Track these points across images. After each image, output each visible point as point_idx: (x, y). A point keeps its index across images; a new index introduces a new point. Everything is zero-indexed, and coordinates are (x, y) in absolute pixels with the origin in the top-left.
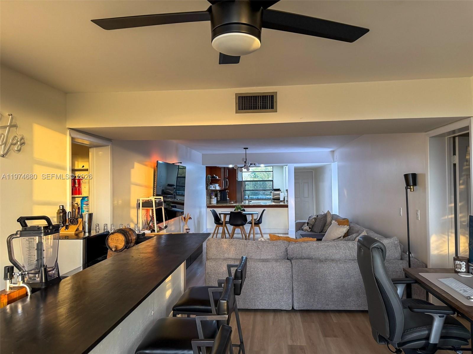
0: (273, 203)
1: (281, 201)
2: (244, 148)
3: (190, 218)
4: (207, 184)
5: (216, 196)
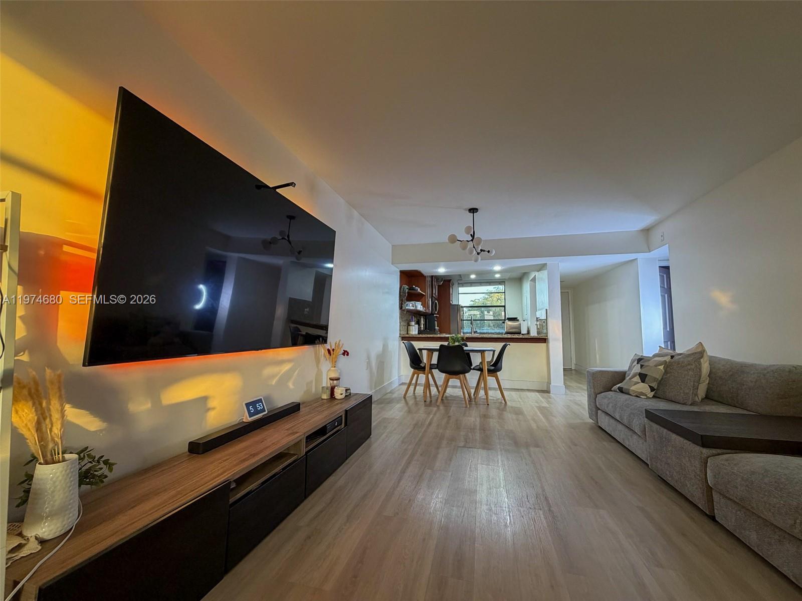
3: (346, 353)
4: (402, 300)
5: (418, 323)
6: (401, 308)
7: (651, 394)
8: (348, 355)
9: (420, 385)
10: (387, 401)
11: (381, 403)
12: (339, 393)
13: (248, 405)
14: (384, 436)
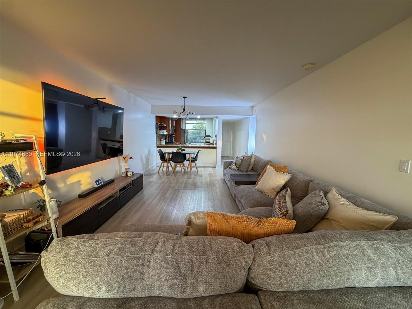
0: (206, 145)
1: (211, 144)
2: (184, 97)
3: (131, 158)
4: (157, 130)
5: (165, 139)
6: (157, 133)
7: (237, 169)
8: (132, 159)
9: (165, 166)
10: (150, 174)
11: (148, 175)
12: (129, 174)
13: (96, 182)
14: (148, 188)
